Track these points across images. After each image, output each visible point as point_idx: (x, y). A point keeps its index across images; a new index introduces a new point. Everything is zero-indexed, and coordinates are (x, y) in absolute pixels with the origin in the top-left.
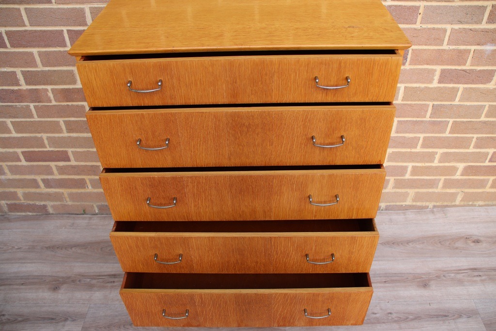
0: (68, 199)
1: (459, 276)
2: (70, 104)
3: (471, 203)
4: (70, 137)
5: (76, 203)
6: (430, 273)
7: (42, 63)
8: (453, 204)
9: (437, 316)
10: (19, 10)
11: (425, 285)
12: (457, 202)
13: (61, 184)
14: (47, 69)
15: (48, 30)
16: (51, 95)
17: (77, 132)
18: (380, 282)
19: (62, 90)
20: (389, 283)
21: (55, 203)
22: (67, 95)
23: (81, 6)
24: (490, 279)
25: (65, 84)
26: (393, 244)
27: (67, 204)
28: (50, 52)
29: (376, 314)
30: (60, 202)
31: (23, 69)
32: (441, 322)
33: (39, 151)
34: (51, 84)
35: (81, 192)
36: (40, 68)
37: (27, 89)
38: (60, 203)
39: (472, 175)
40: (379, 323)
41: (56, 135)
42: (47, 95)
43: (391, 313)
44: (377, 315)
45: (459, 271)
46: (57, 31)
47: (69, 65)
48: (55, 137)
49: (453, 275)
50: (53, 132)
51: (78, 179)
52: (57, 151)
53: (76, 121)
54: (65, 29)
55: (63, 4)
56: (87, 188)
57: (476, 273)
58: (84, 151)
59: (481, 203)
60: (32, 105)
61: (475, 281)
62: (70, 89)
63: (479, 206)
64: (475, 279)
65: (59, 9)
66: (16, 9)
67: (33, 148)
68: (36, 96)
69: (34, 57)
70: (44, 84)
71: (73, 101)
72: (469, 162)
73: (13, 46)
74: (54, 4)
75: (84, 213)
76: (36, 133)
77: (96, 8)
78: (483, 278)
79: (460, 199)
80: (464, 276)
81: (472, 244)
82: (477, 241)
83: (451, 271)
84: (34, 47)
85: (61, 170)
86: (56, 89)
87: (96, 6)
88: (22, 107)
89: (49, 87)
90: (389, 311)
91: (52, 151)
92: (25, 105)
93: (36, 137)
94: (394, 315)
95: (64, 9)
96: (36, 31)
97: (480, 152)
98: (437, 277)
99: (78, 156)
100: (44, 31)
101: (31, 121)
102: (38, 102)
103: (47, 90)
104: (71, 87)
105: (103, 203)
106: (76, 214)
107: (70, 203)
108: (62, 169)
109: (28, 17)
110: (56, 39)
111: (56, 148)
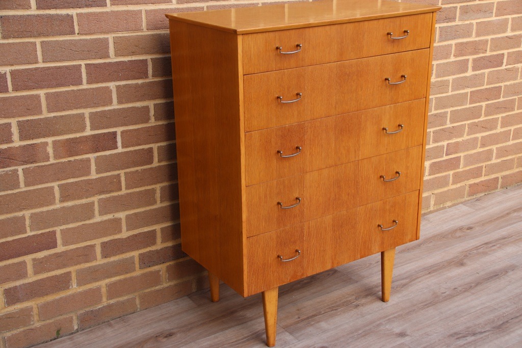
0: (36, 318)
1: (481, 250)
2: (72, 159)
3: (442, 206)
4: (63, 207)
5: (48, 321)
6: (457, 256)
7: (48, 107)
8: (429, 210)
9: (491, 277)
10: (34, 44)
11: (462, 264)
12: (432, 209)
13: (35, 290)
14: (52, 115)
15: (64, 66)
16: (50, 150)
17: (74, 199)
18: (426, 275)
19: (67, 140)
20: (433, 273)
21: (15, 332)
22: (71, 147)
23: (106, 36)
24: (503, 245)
25: (71, 132)
26: (408, 250)
27: (33, 327)
28: (61, 92)
29: (445, 293)
30: (25, 326)
31: (21, 119)
32: (498, 280)
33: (14, 241)
34: (53, 135)
35: (61, 298)
36: (45, 114)
37: (20, 147)
38: (22, 329)
39: (437, 173)
40: (454, 297)
41: (45, 209)
42: (46, 150)
43: (456, 288)
44: (447, 293)
45: (477, 248)
46: (74, 66)
47: (80, 108)
48: (42, 212)
49: (475, 251)
50: (42, 206)
51: (62, 274)
52: (42, 234)
53: (76, 182)
54: (83, 63)
55: (86, 34)
56: (71, 287)
57: (491, 245)
58: (78, 227)
59: (449, 204)
60: (20, 169)
61: (494, 250)
62: (76, 138)
63: (449, 207)
64: (493, 248)
65: (81, 40)
66: (31, 43)
67: (6, 237)
68: (30, 155)
69: (40, 101)
70: (44, 136)
71: (77, 155)
72: (432, 159)
73: (16, 89)
74: (77, 34)
75: (58, 334)
76: (16, 211)
77: (120, 37)
78: (498, 246)
79: (433, 203)
80: (483, 249)
81: (469, 231)
82: (470, 228)
83: (471, 250)
84: (41, 88)
85: (40, 266)
86: (59, 141)
87: (121, 35)
88: (7, 173)
89: (50, 140)
90: (453, 288)
91: (34, 236)
92: (10, 171)
93: (15, 218)
94: (460, 288)
95: (86, 40)
96: (49, 68)
97: (437, 147)
98: (464, 256)
99: (69, 237)
100: (60, 68)
101: (13, 194)
102: (32, 163)
103: (46, 144)
104: (78, 135)
105: (87, 309)
106: (43, 343)
107: (38, 325)
108: (41, 262)
109: (42, 52)
110: (72, 76)
111: (40, 229)
